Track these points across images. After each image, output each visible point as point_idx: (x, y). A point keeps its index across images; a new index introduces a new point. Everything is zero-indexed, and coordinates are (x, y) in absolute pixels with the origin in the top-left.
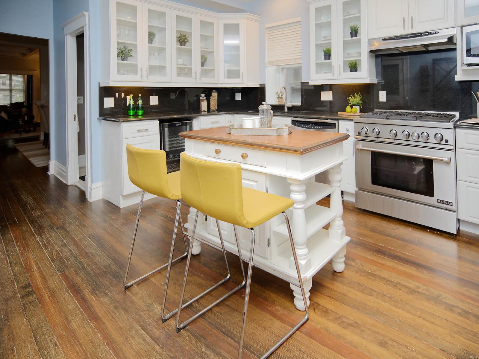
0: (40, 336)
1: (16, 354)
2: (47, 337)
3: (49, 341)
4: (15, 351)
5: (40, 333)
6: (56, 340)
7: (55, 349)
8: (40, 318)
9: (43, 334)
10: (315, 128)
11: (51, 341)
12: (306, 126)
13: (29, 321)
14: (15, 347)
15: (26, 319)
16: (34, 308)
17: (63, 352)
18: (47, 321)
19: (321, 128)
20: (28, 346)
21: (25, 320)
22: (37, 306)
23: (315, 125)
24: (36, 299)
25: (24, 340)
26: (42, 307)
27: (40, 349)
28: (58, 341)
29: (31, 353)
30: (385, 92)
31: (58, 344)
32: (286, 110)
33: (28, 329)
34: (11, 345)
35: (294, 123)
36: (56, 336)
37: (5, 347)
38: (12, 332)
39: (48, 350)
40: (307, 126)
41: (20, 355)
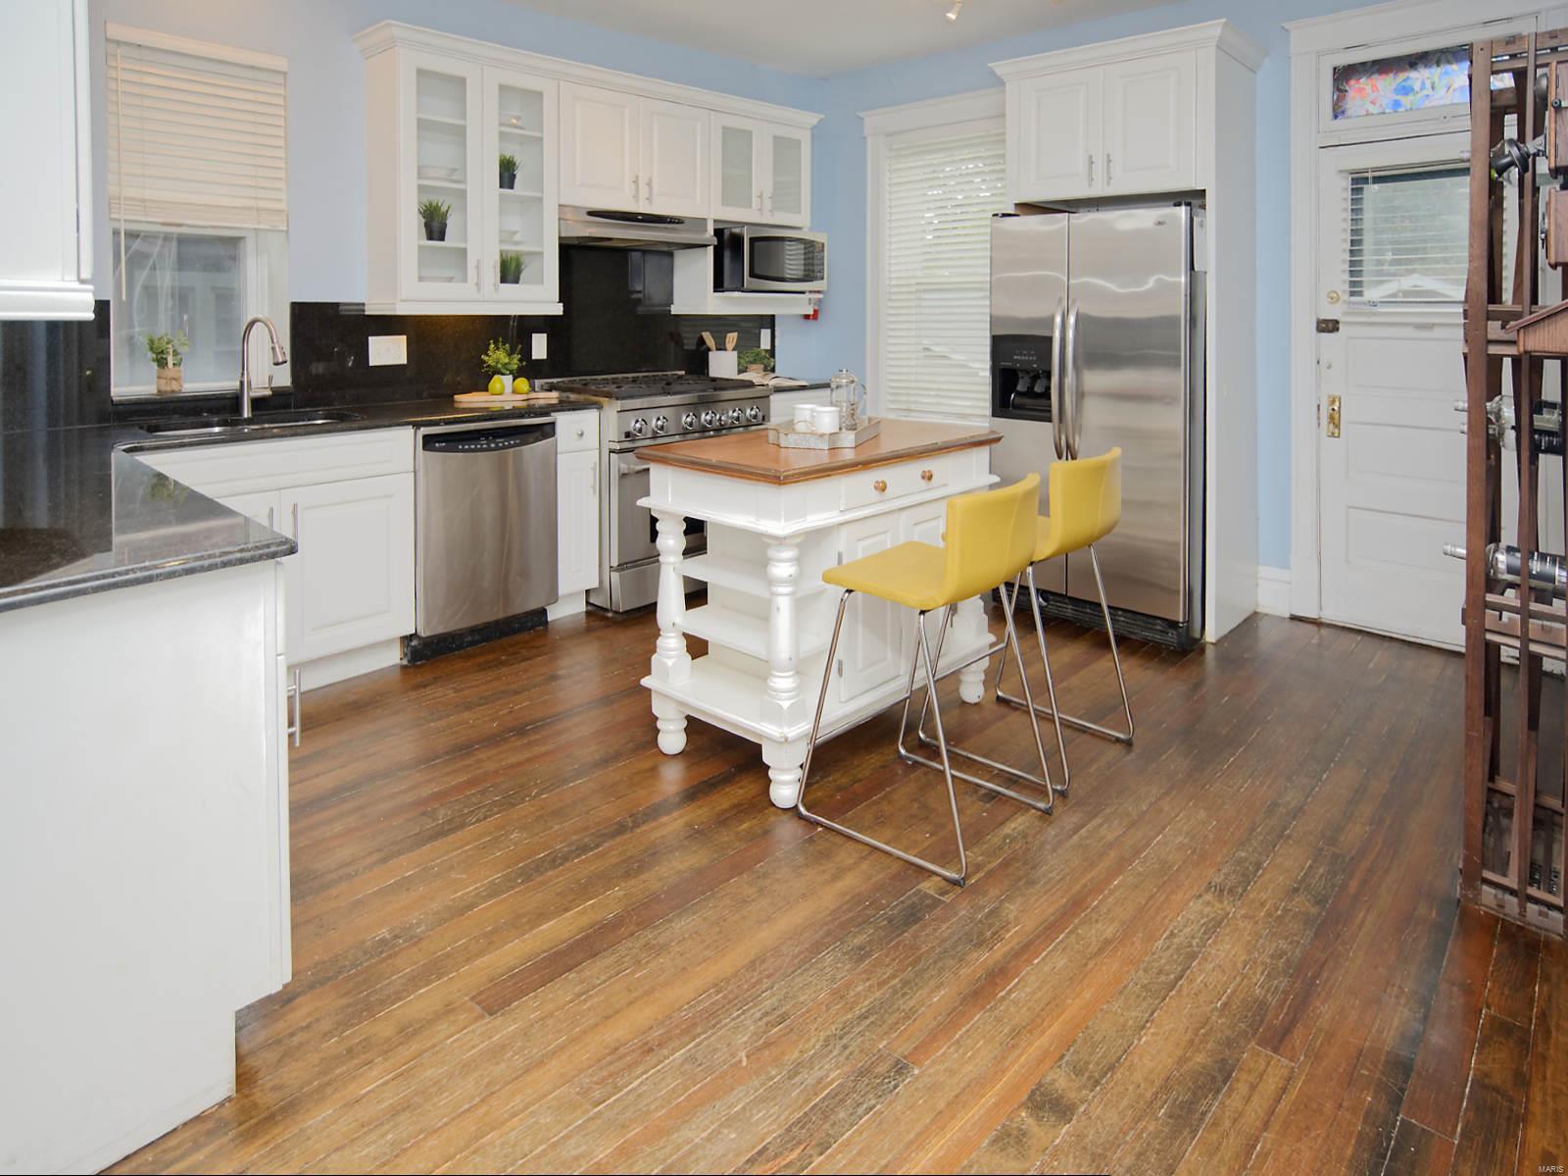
0: (1168, 974)
1: (1229, 991)
2: (1163, 961)
3: (1170, 951)
4: (1224, 998)
5: (1163, 978)
6: (1162, 941)
7: (1180, 931)
8: (1122, 1009)
9: (1160, 972)
10: (501, 445)
11: (1168, 947)
12: (473, 447)
13: (1143, 1027)
14: (1219, 1005)
15: (1140, 1040)
16: (1094, 1046)
17: (1178, 915)
18: (1125, 987)
19: (518, 441)
20: (1202, 981)
21: (1144, 1039)
22: (1086, 1043)
23: (495, 437)
24: (1060, 1067)
25: (1193, 998)
26: (1087, 1028)
27: (1193, 956)
28: (1162, 936)
29: (1212, 965)
30: (544, 336)
31: (1168, 933)
32: (246, 413)
33: (1166, 1012)
34: (1220, 1017)
35: (429, 442)
36: (1153, 945)
37: (1228, 1027)
38: (1191, 1042)
39: (1189, 942)
40: (476, 445)
41: (1226, 983)
